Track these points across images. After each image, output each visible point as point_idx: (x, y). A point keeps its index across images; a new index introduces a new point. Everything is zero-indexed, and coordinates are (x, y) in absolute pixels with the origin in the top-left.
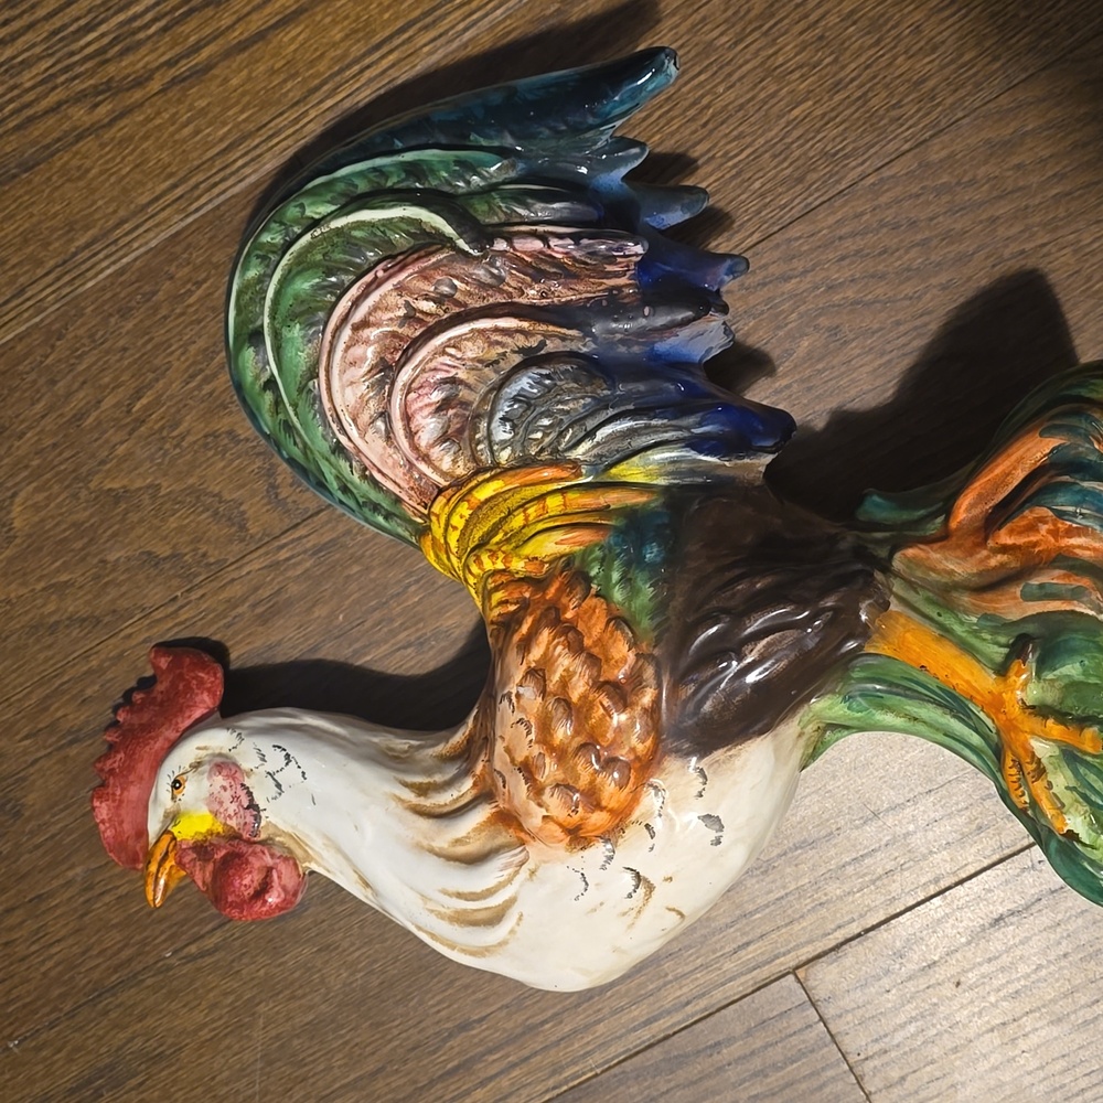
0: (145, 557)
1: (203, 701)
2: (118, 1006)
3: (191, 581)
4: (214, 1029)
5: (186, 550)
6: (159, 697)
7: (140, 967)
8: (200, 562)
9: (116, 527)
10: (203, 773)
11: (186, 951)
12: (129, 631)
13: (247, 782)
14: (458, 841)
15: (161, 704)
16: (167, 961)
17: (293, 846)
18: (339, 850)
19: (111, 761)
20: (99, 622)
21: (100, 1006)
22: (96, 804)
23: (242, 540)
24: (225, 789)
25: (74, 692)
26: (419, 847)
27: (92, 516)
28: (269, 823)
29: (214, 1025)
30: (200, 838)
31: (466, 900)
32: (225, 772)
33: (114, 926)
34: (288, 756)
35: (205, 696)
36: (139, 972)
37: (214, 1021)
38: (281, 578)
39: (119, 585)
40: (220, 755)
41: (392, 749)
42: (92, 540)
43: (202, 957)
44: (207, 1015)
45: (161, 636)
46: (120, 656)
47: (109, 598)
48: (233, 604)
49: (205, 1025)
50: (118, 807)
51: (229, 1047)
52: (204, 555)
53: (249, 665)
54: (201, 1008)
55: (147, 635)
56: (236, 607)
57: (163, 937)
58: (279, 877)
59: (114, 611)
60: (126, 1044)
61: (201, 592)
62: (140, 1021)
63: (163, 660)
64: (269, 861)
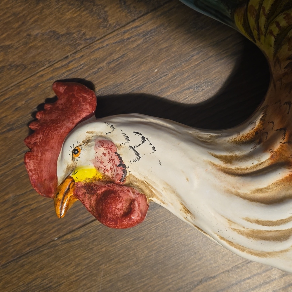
0: (51, 34)
1: (87, 109)
2: (29, 263)
3: (76, 48)
4: (78, 276)
5: (74, 31)
6: (61, 107)
7: (41, 245)
8: (81, 38)
9: (37, 16)
10: (91, 146)
11: (65, 237)
12: (42, 73)
13: (118, 152)
14: (259, 190)
15: (62, 110)
16: (55, 242)
17: (144, 188)
18: (174, 192)
19: (34, 139)
20: (25, 68)
21: (20, 263)
22: (27, 161)
23: (105, 27)
24: (105, 155)
25: (11, 104)
26: (229, 193)
27: (24, 10)
28: (130, 175)
29: (78, 274)
30: (88, 181)
31: (263, 225)
32: (105, 146)
33: (28, 224)
34: (143, 138)
35: (88, 106)
36: (40, 247)
37: (78, 272)
38: (124, 49)
39: (37, 48)
40: (101, 136)
41: (200, 137)
42: (23, 23)
43: (74, 240)
44: (74, 269)
45: (59, 77)
46: (36, 87)
47: (32, 55)
48: (98, 61)
49: (74, 274)
50: (39, 163)
51: (85, 285)
52: (84, 34)
53: (105, 94)
54: (72, 265)
55: (51, 76)
56: (99, 63)
57: (54, 230)
58: (139, 205)
59: (34, 62)
60: (32, 281)
61: (82, 54)
62: (40, 270)
63: (61, 88)
64: (132, 195)
